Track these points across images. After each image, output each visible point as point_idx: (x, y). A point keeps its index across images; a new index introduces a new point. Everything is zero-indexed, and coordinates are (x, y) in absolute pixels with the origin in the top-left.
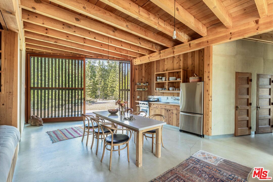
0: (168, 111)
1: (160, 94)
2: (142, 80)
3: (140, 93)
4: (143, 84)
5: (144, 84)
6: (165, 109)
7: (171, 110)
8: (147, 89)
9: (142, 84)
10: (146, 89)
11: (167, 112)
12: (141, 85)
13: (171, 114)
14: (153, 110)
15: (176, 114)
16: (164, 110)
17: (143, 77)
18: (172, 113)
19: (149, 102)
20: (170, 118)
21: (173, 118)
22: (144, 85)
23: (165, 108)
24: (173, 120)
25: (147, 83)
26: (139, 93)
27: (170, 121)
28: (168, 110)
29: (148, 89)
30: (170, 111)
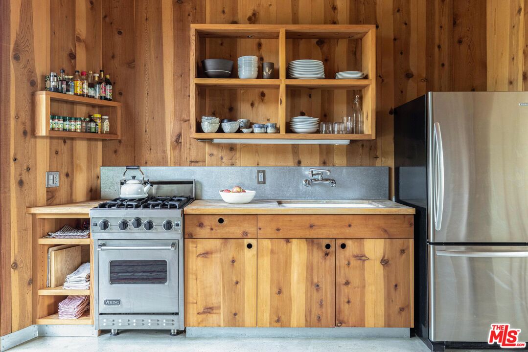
0: (332, 249)
1: (211, 155)
2: (72, 56)
3: (64, 148)
4: (85, 86)
5: (91, 86)
6: (311, 241)
7: (349, 243)
8: (106, 126)
9: (82, 89)
10: (99, 121)
11: (327, 254)
12: (79, 92)
13: (354, 262)
14: (216, 257)
15: (385, 262)
16: (304, 245)
17: (79, 40)
18: (361, 257)
19: (181, 207)
20: (345, 290)
21: (364, 286)
22: (91, 92)
23: (312, 234)
24: (363, 295)
25: (108, 82)
26: (57, 153)
27: (345, 307)
28: (328, 246)
29: (111, 126)
30: (343, 246)
